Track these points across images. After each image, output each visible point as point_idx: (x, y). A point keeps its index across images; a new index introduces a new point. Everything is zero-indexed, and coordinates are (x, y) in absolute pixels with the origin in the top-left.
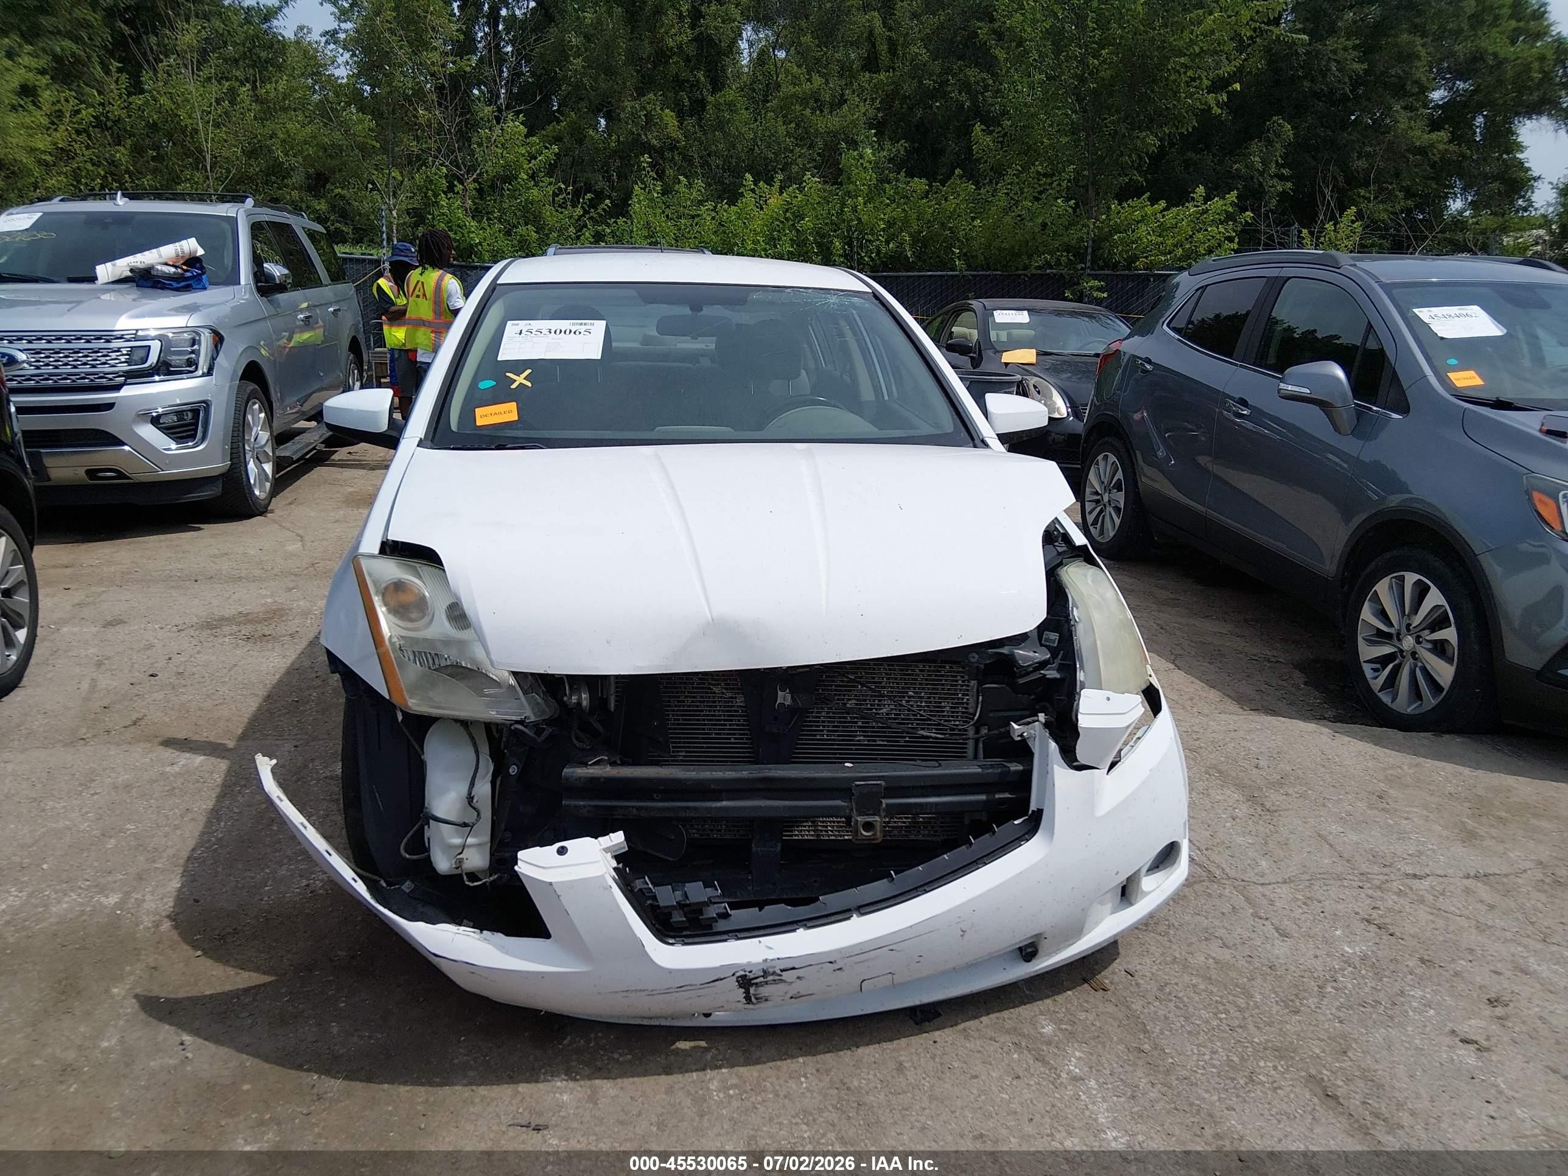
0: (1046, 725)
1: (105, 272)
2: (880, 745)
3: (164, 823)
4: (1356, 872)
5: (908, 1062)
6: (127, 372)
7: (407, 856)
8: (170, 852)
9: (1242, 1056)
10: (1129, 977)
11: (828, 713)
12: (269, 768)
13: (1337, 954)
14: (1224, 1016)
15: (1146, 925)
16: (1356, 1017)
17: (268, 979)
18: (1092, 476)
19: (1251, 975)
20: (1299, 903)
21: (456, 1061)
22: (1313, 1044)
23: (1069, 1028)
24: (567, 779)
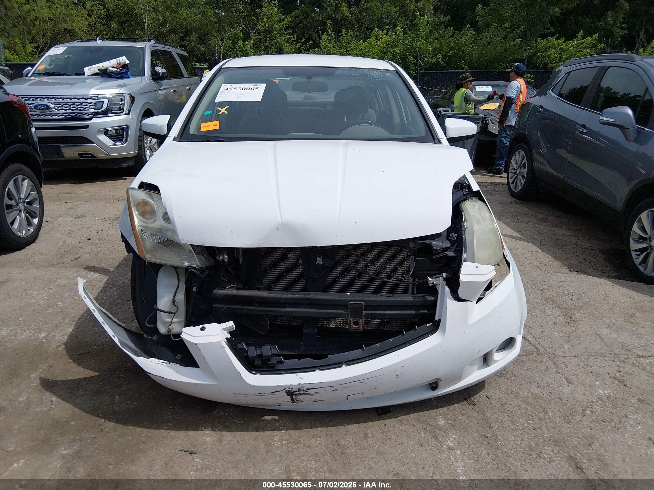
0: (445, 279)
1: (88, 70)
2: (366, 285)
3: (74, 302)
4: (612, 353)
5: (370, 434)
6: (94, 112)
7: (148, 325)
8: (72, 315)
9: (537, 443)
10: (487, 399)
11: (342, 269)
12: (82, 284)
13: (595, 394)
14: (531, 422)
15: (501, 374)
16: (600, 427)
17: (96, 374)
18: (513, 162)
19: (549, 402)
20: (580, 367)
21: (165, 418)
22: (574, 440)
23: (452, 422)
24: (215, 295)
